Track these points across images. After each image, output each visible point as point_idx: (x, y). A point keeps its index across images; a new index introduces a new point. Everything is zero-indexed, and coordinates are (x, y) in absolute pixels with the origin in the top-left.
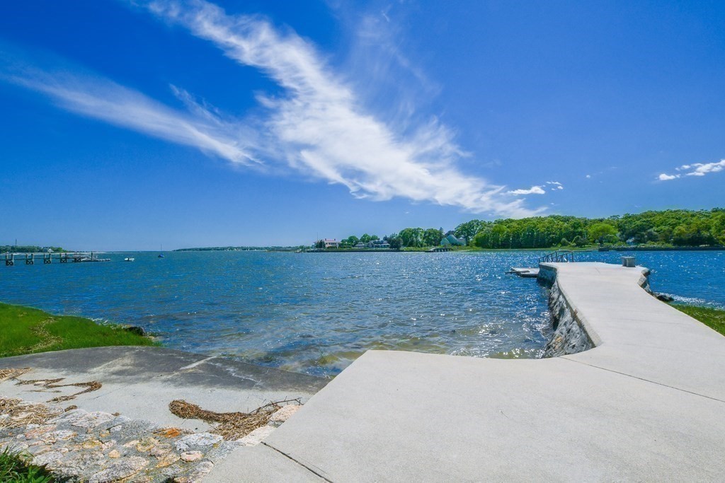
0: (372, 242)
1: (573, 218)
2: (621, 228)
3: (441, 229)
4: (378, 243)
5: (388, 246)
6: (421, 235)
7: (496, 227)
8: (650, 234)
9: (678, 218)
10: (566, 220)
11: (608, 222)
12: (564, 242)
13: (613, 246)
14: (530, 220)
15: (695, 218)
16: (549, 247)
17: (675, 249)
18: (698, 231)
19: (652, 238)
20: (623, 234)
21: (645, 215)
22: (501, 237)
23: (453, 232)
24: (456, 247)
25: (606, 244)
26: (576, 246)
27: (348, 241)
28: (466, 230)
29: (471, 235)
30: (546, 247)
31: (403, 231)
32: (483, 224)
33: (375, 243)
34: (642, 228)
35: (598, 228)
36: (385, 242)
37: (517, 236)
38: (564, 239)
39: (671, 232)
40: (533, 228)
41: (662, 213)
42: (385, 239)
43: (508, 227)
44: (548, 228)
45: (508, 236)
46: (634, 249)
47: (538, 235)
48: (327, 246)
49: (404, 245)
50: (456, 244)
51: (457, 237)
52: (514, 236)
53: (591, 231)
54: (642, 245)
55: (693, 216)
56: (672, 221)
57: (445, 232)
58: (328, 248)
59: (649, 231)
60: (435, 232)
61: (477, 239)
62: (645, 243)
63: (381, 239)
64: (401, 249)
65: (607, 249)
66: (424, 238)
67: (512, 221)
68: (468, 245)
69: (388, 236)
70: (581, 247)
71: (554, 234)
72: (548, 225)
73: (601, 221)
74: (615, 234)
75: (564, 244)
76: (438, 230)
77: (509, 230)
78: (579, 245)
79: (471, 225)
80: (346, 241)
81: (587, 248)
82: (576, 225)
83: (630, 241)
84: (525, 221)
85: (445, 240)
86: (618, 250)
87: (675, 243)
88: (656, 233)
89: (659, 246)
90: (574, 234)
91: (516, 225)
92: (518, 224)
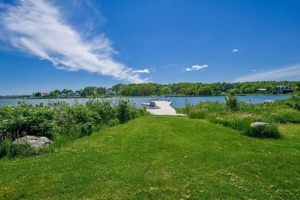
0: (70, 93)
1: (157, 84)
2: (172, 88)
3: (105, 87)
4: (73, 94)
5: (79, 95)
6: (96, 90)
7: (129, 87)
8: (180, 91)
9: (188, 85)
10: (155, 85)
11: (168, 86)
12: (154, 93)
13: (169, 95)
14: (142, 85)
15: (192, 86)
16: (149, 95)
17: (186, 96)
18: (192, 90)
19: (181, 93)
20: (172, 91)
21: (179, 84)
22: (131, 91)
23: (110, 89)
24: (112, 96)
25: (167, 95)
26: (158, 95)
27: (54, 92)
28: (116, 88)
29: (118, 90)
30: (148, 95)
31: (86, 88)
32: (124, 85)
33: (71, 93)
34: (178, 89)
35: (165, 88)
36: (77, 93)
37: (137, 91)
38: (154, 92)
39: (186, 90)
40: (143, 88)
41: (184, 83)
42: (77, 91)
43: (134, 87)
44: (149, 88)
45: (134, 91)
46: (175, 96)
47: (145, 91)
48: (42, 95)
49: (88, 95)
50: (112, 94)
51: (112, 91)
52: (136, 91)
53: (163, 89)
54: (178, 95)
55: (192, 85)
56: (186, 86)
57: (107, 88)
58: (43, 96)
59: (180, 90)
60: (102, 89)
61: (121, 92)
62: (178, 94)
63: (74, 92)
64: (87, 96)
65: (167, 97)
66: (97, 92)
67: (135, 84)
68: (117, 95)
69: (78, 90)
70: (160, 96)
71: (150, 90)
72: (148, 87)
73: (166, 85)
74: (170, 91)
75: (154, 94)
76: (104, 87)
77: (134, 88)
78: (159, 95)
79: (118, 86)
80: (53, 92)
81: (162, 96)
82: (158, 87)
83: (174, 93)
84: (141, 84)
85: (107, 93)
86: (171, 97)
87: (186, 94)
88: (181, 91)
89: (182, 95)
90: (157, 90)
91: (137, 86)
92: (138, 86)
